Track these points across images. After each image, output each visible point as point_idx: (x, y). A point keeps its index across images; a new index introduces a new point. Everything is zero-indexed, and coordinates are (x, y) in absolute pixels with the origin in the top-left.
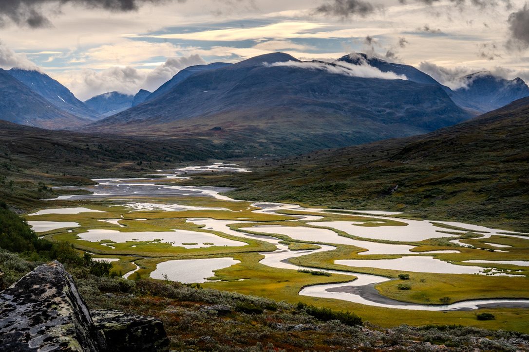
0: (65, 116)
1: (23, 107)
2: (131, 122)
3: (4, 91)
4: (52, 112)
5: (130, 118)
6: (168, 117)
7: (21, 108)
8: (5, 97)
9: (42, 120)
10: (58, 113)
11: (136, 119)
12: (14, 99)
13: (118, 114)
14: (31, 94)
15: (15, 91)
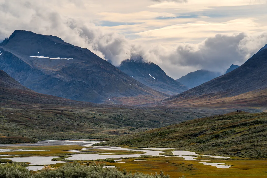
0: (149, 92)
1: (106, 85)
2: (203, 96)
3: (88, 71)
4: (135, 89)
5: (203, 92)
6: (238, 90)
7: (104, 86)
8: (88, 76)
9: (124, 97)
10: (141, 90)
11: (209, 93)
12: (97, 78)
13: (193, 89)
14: (114, 72)
15: (99, 70)
